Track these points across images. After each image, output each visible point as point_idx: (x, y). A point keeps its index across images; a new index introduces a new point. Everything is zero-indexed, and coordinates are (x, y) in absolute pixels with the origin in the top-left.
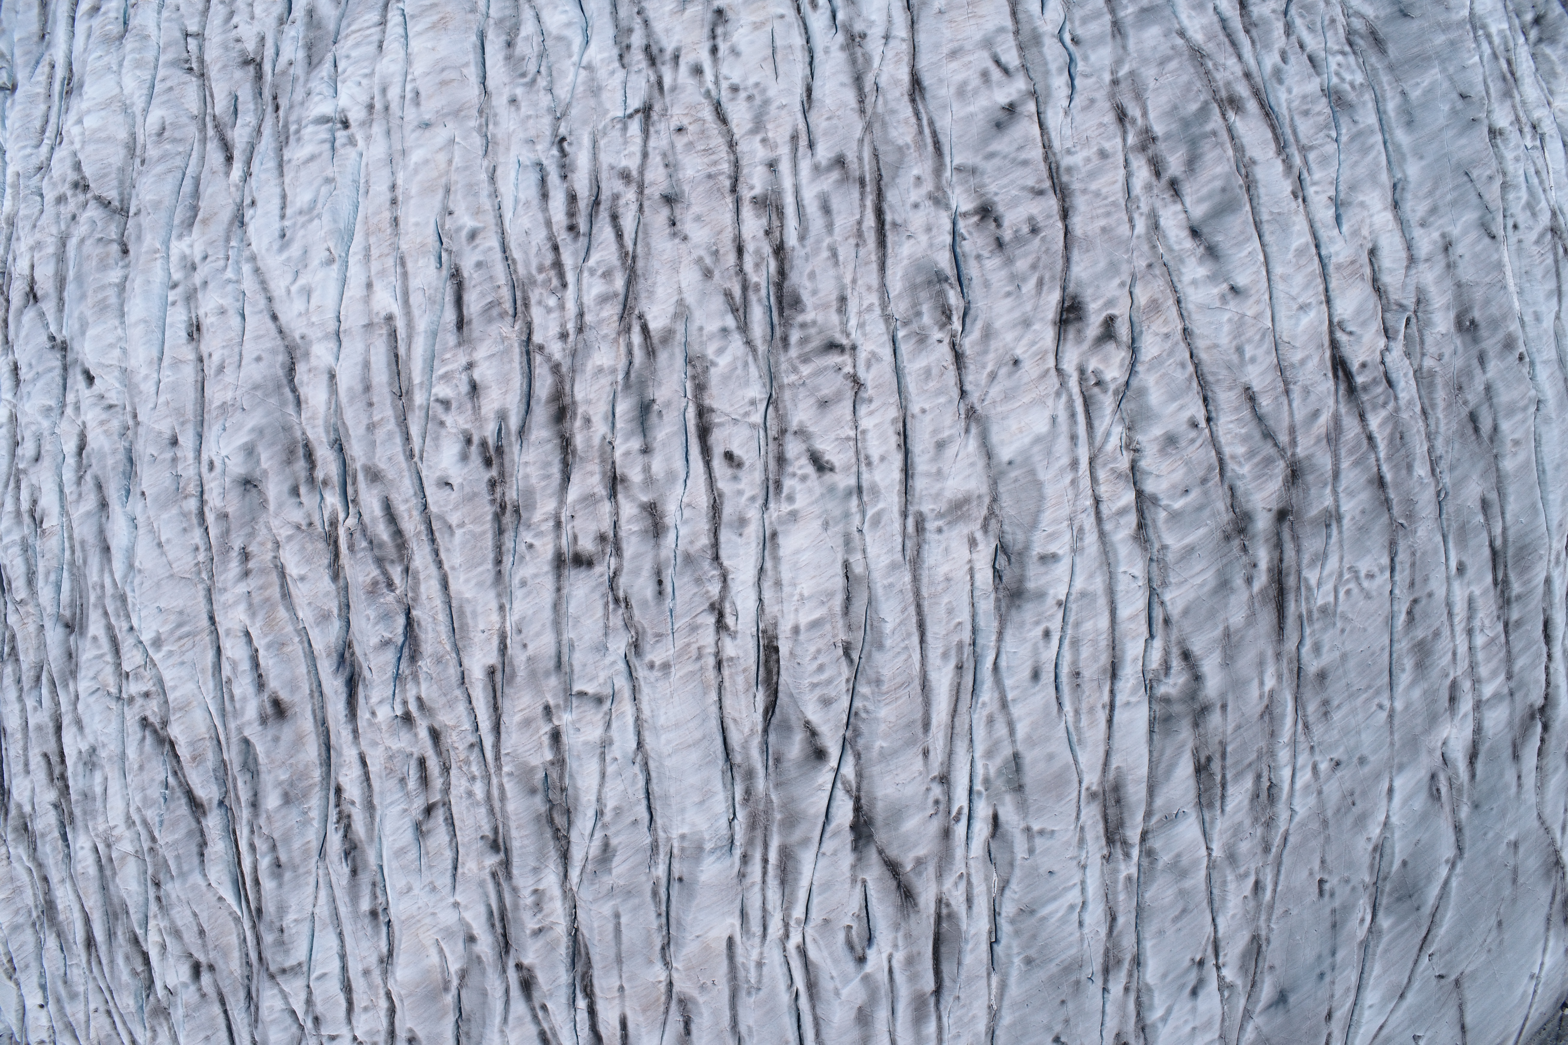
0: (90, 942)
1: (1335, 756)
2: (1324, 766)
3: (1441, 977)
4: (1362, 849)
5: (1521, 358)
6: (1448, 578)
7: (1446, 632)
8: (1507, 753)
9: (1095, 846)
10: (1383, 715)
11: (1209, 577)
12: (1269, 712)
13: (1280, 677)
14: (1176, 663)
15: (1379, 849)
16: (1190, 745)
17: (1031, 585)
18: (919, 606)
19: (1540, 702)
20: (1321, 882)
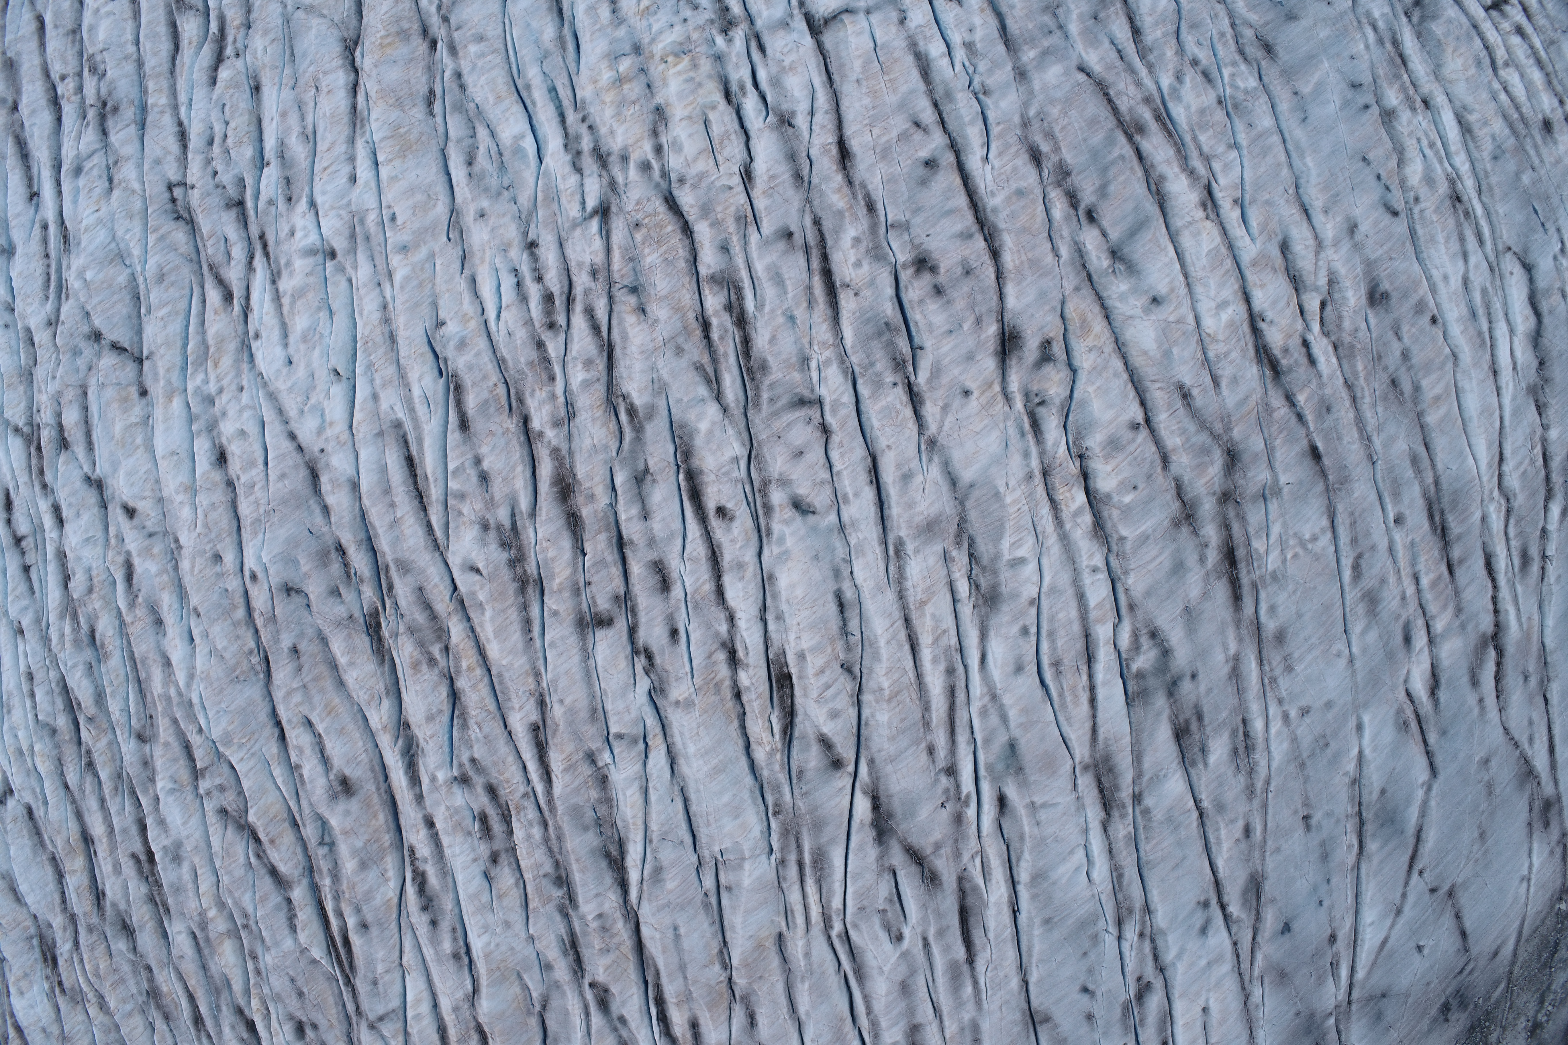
0: (198, 1020)
1: (1303, 703)
2: (1293, 713)
3: (1433, 891)
4: (1340, 784)
5: (1434, 320)
6: (1388, 529)
7: (1392, 579)
8: (1465, 679)
9: (1094, 813)
10: (1342, 662)
11: (1165, 560)
12: (1236, 673)
13: (1240, 640)
14: (1145, 641)
15: (1356, 782)
16: (1166, 713)
17: (1004, 589)
18: (907, 620)
19: (1490, 629)
20: (1306, 818)
